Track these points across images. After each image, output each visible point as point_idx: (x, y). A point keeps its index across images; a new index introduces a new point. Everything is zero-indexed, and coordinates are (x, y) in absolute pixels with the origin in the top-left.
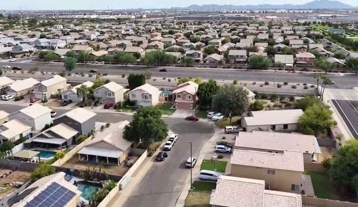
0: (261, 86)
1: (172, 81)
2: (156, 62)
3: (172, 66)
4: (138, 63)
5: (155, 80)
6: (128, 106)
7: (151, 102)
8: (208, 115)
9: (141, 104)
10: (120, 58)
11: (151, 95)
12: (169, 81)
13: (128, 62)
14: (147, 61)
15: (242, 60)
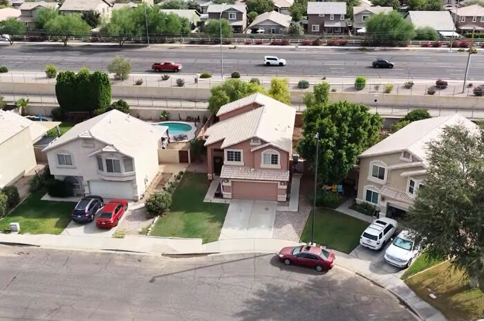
0: (431, 93)
1: (186, 86)
2: (140, 33)
3: (180, 41)
4: (95, 37)
5: (139, 83)
6: (46, 198)
7: (132, 182)
8: (364, 240)
9: (96, 189)
10: (47, 24)
11: (129, 161)
12: (180, 83)
13: (69, 35)
14: (116, 30)
15: (338, 25)
